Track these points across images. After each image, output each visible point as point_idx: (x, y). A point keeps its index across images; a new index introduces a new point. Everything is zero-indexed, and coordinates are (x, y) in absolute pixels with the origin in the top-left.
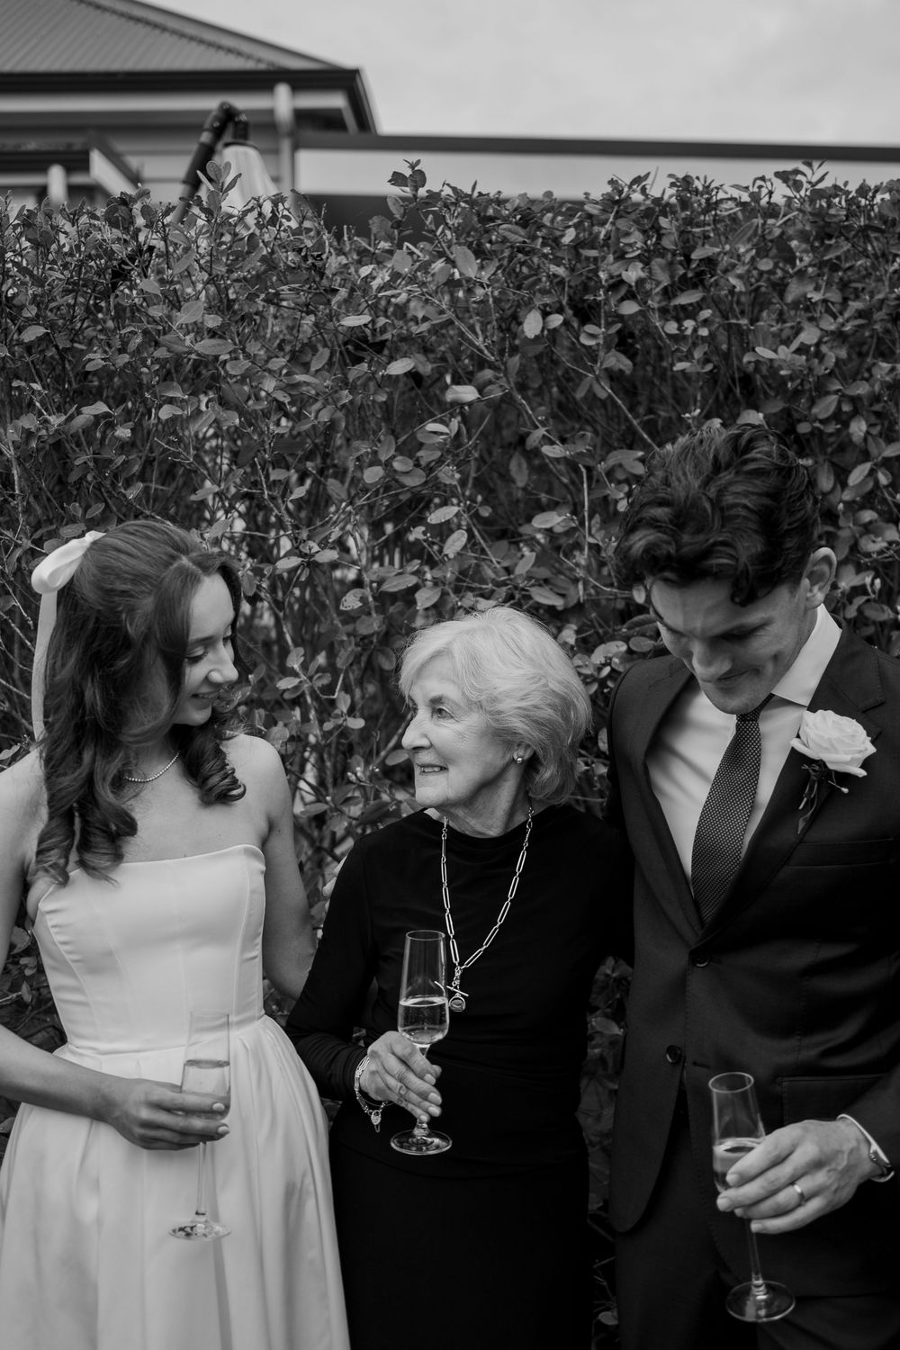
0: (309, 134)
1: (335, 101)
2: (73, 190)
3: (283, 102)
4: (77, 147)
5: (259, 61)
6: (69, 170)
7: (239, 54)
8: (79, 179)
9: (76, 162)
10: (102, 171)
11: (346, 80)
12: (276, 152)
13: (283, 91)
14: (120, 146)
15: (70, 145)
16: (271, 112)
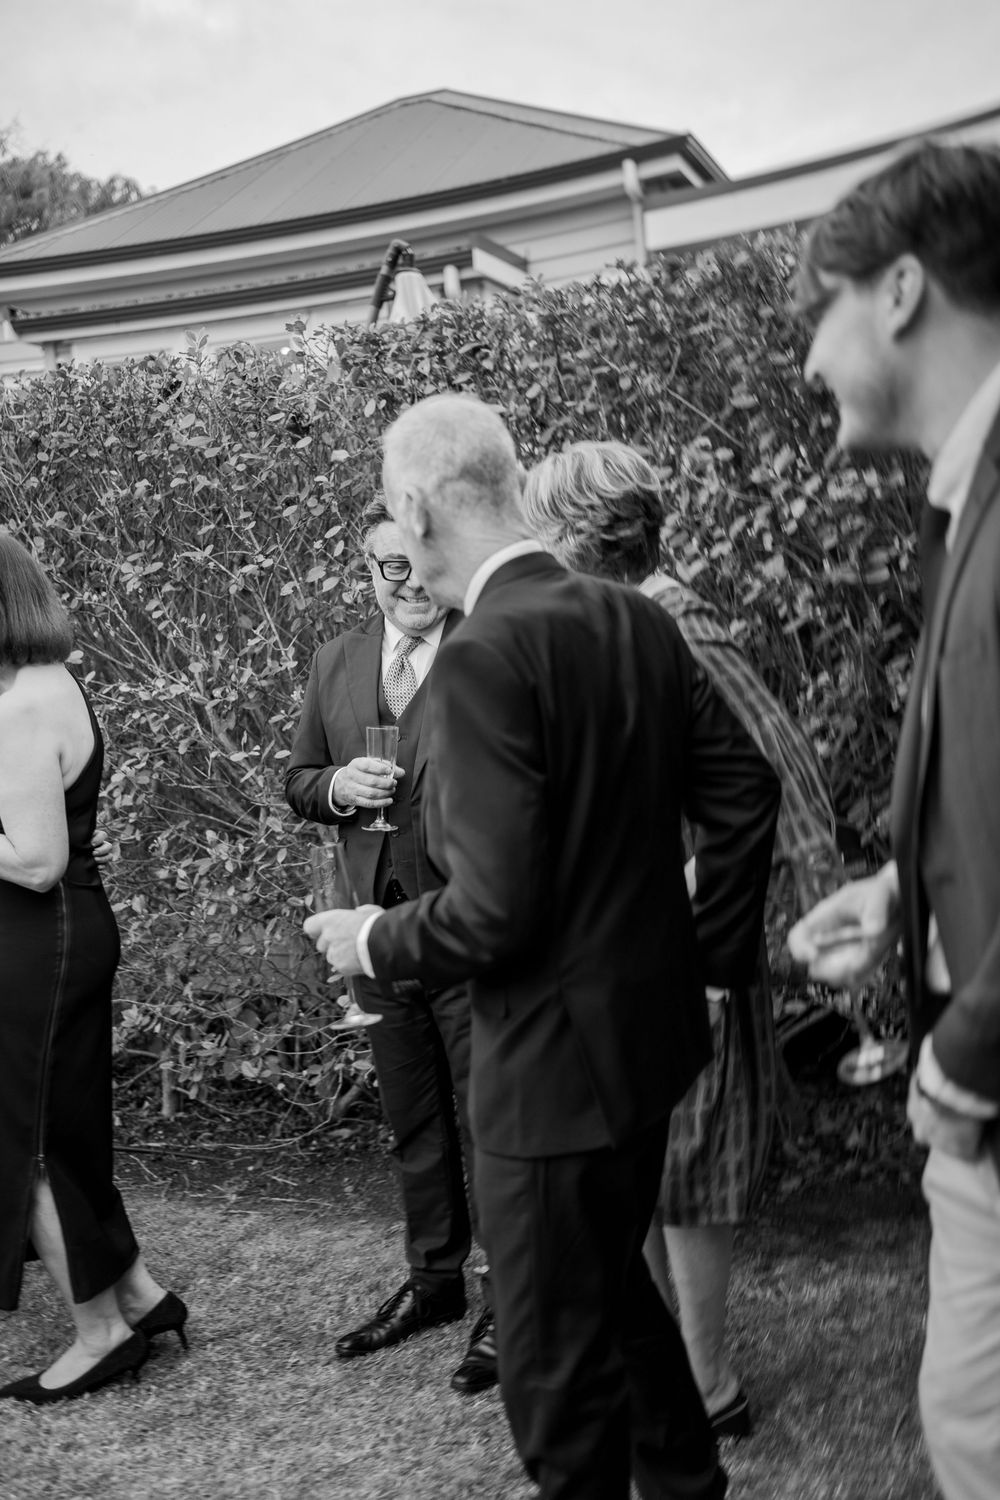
0: (656, 196)
1: (674, 164)
2: (465, 284)
3: (630, 176)
4: (465, 249)
5: (613, 142)
6: (460, 268)
7: (600, 140)
8: (467, 274)
9: (463, 261)
10: (484, 263)
11: (678, 144)
12: (630, 218)
13: (629, 165)
14: (501, 239)
15: (459, 248)
16: (621, 187)
